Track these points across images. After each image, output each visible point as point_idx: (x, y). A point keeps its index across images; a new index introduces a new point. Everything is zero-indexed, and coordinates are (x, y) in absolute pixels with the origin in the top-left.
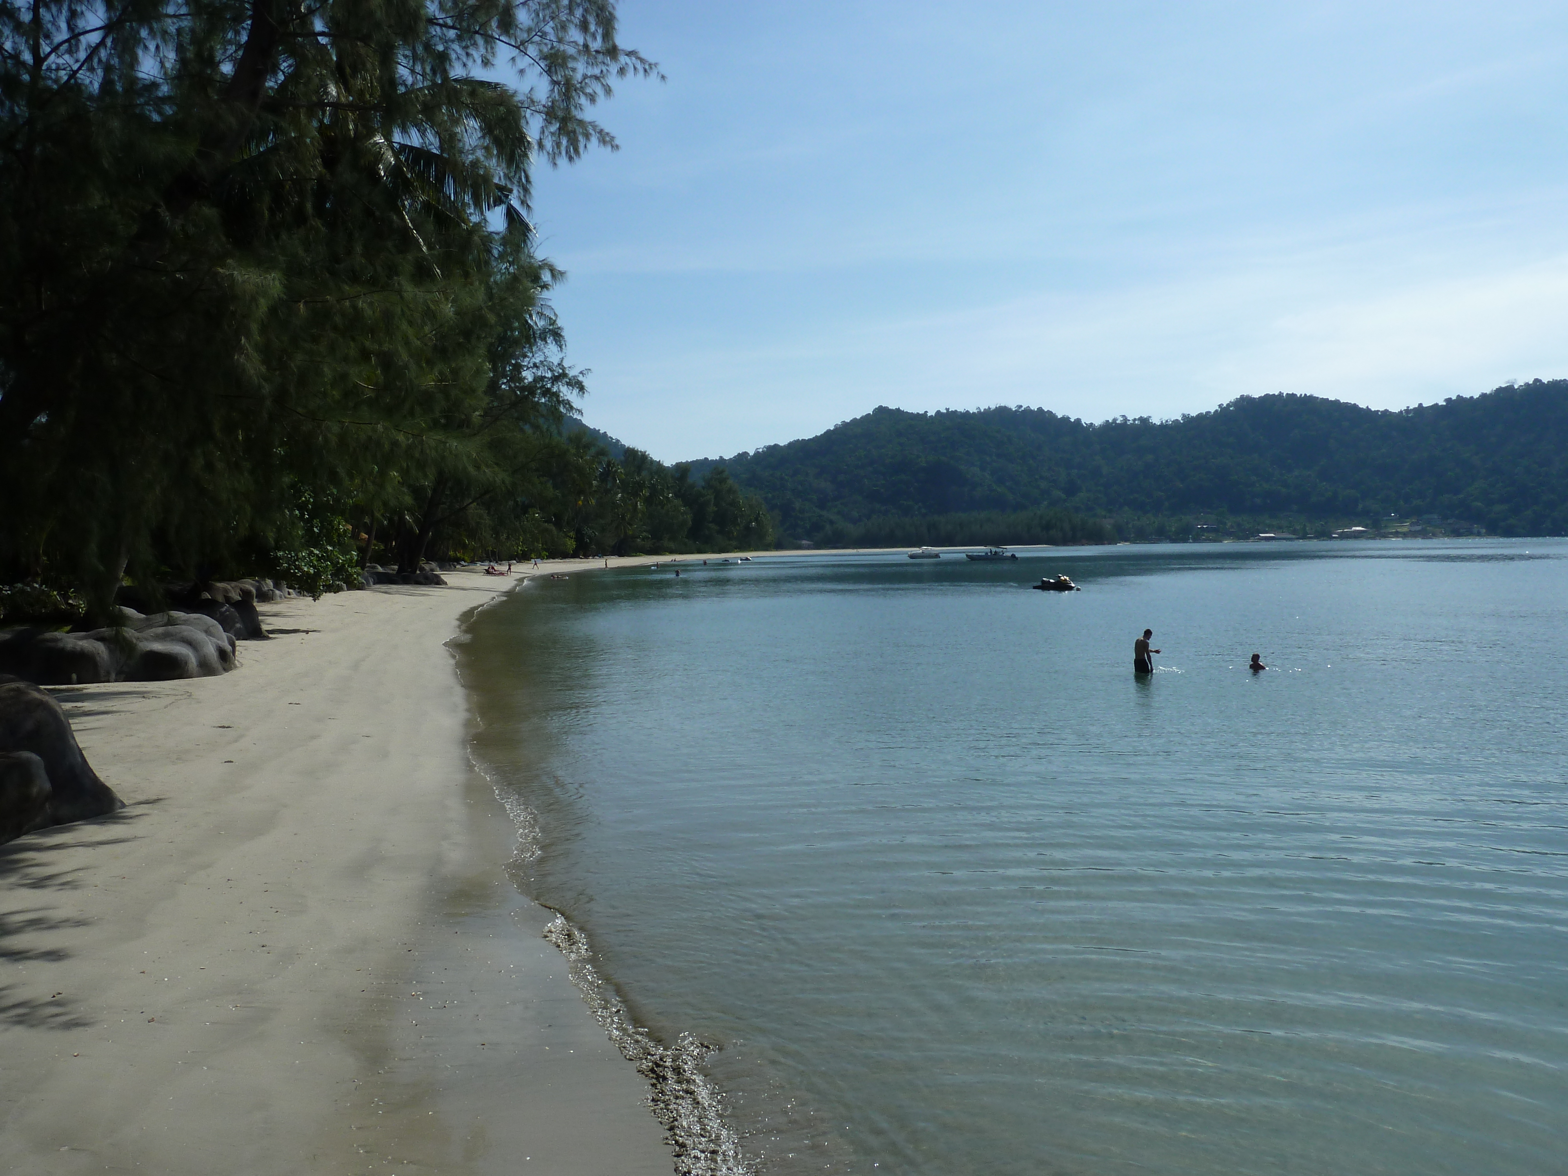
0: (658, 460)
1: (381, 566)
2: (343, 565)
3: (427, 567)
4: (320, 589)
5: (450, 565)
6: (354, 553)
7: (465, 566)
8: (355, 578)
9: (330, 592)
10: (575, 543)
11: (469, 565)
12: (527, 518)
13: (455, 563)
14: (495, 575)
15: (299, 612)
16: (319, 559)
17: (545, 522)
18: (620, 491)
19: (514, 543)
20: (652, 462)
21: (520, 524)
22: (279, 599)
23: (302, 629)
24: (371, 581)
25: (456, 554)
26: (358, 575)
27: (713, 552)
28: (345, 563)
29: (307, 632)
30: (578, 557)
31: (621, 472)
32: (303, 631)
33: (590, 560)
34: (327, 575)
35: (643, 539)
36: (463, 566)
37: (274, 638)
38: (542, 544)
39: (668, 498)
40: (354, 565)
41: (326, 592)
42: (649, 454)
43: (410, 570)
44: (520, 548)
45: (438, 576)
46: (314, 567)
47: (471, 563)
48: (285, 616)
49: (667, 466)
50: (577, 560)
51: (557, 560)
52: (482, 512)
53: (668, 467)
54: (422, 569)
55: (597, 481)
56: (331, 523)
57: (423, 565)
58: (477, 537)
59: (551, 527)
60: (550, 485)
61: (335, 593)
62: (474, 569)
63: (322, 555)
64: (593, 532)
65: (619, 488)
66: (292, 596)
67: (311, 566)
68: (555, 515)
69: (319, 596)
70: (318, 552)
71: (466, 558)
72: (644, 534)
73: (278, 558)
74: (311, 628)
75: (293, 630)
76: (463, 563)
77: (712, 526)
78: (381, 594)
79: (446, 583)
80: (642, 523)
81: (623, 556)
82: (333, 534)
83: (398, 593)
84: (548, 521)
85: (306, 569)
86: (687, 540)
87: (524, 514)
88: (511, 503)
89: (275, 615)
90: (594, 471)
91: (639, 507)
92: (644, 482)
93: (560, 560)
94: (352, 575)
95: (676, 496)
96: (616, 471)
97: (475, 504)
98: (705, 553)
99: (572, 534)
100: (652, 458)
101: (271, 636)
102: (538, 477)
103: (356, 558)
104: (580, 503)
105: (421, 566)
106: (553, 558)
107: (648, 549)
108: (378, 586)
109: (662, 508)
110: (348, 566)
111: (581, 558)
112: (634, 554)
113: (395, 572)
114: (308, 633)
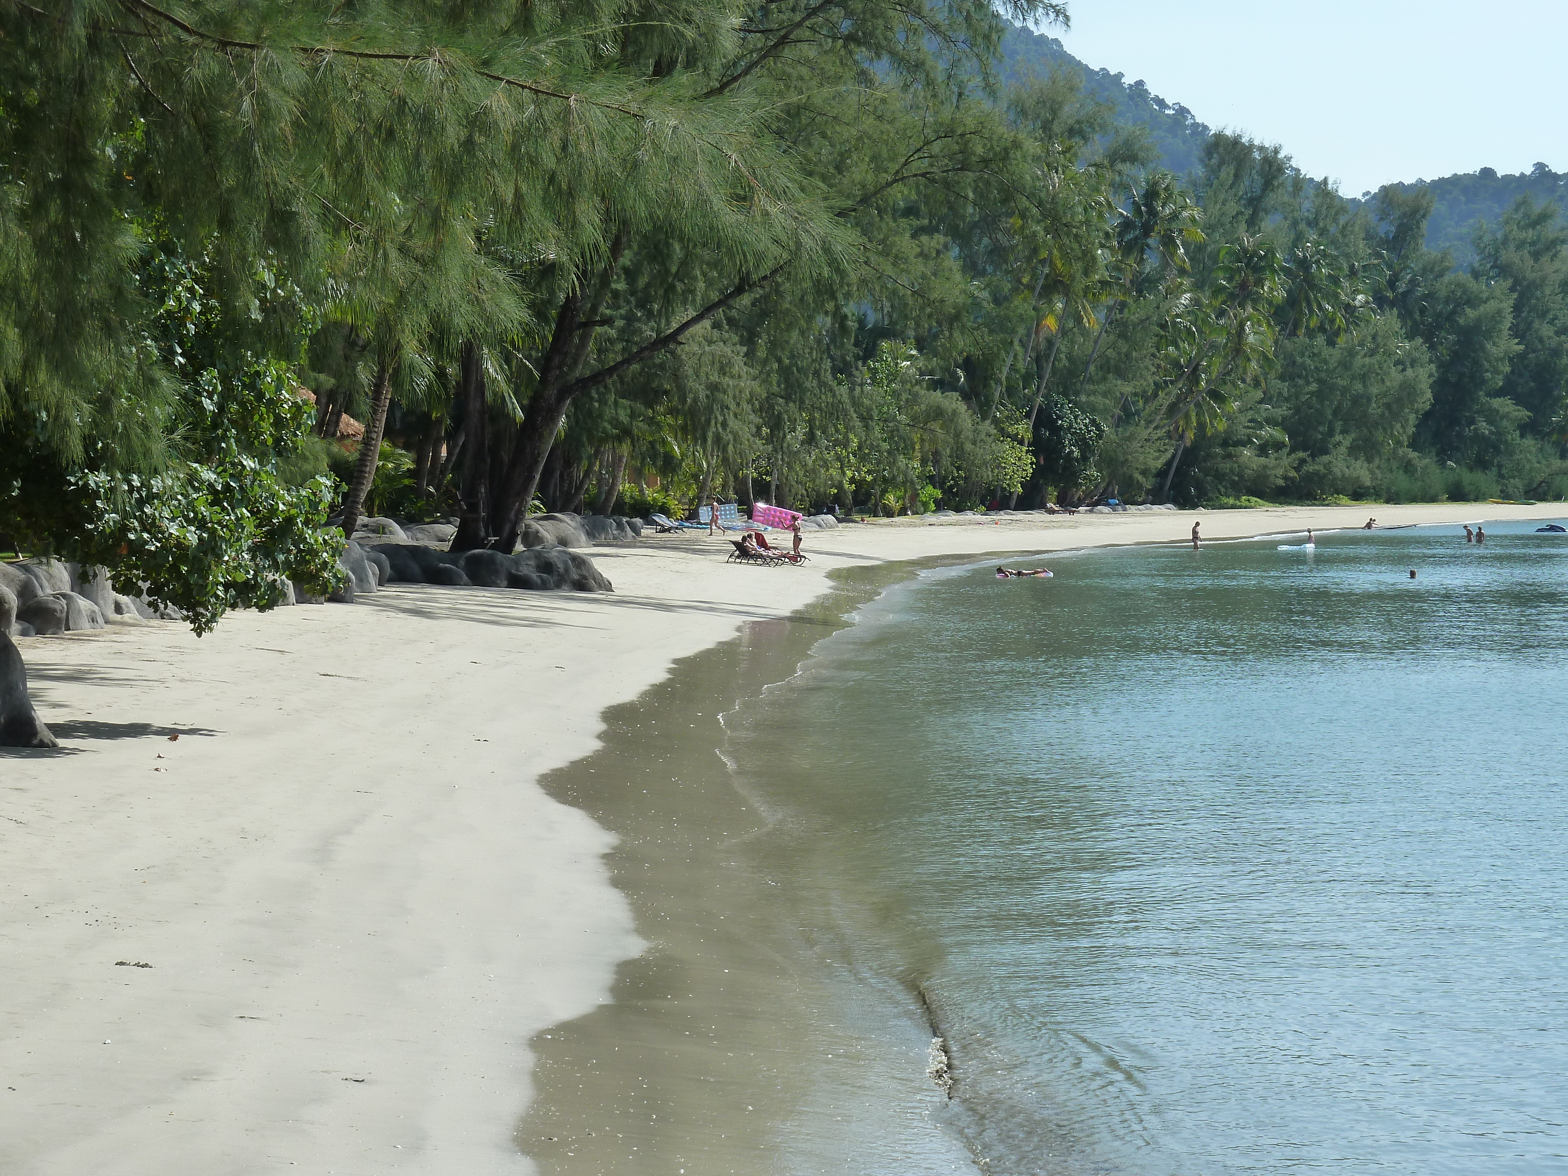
0: (1318, 178)
1: (401, 525)
2: (290, 521)
3: (547, 531)
4: (217, 597)
5: (620, 526)
6: (323, 480)
7: (668, 530)
8: (325, 563)
9: (248, 606)
10: (1029, 459)
11: (680, 528)
12: (874, 372)
13: (638, 521)
14: (766, 561)
15: (149, 670)
16: (217, 498)
17: (935, 385)
18: (1186, 282)
19: (830, 456)
20: (1299, 183)
21: (852, 390)
22: (86, 627)
23: (158, 721)
24: (372, 572)
25: (641, 491)
26: (336, 551)
27: (1506, 497)
28: (293, 511)
29: (173, 734)
30: (1040, 505)
31: (1193, 220)
32: (162, 732)
33: (1082, 515)
34: (239, 552)
35: (1262, 450)
36: (664, 530)
37: (74, 751)
38: (924, 462)
39: (1349, 308)
40: (324, 520)
41: (233, 606)
42: (1289, 159)
43: (493, 539)
44: (849, 474)
45: (579, 562)
46: (202, 524)
47: (688, 519)
48: (104, 680)
49: (1350, 196)
50: (1037, 516)
51: (969, 516)
52: (728, 350)
53: (1354, 200)
54: (532, 539)
55: (1111, 248)
56: (253, 382)
57: (535, 526)
58: (710, 435)
59: (952, 402)
60: (952, 260)
61: (262, 609)
62: (695, 541)
63: (227, 487)
64: (1093, 422)
65: (1182, 272)
66: (126, 617)
67: (190, 522)
68: (968, 364)
69: (213, 618)
70: (214, 476)
71: (673, 504)
72: (1267, 432)
73: (87, 494)
74: (185, 721)
75: (132, 726)
76: (661, 519)
77: (1504, 405)
78: (401, 615)
79: (607, 587)
80: (1259, 394)
81: (1194, 507)
82: (262, 418)
83: (455, 613)
84: (942, 384)
85: (174, 529)
86: (1413, 455)
87: (865, 359)
88: (823, 322)
89: (76, 676)
90: (1100, 215)
91: (1251, 339)
92: (1271, 252)
93: (979, 517)
94: (314, 553)
95: (1380, 300)
96: (1174, 216)
97: (707, 323)
98: (1476, 500)
99: (1024, 429)
100: (1298, 170)
101: (61, 742)
102: (913, 236)
103: (328, 497)
104: (1051, 322)
105: (528, 526)
106: (958, 510)
107: (1281, 482)
108: (392, 591)
109: (1331, 343)
110: (306, 523)
111: (1052, 512)
112: (1231, 501)
113: (446, 547)
114: (174, 738)
